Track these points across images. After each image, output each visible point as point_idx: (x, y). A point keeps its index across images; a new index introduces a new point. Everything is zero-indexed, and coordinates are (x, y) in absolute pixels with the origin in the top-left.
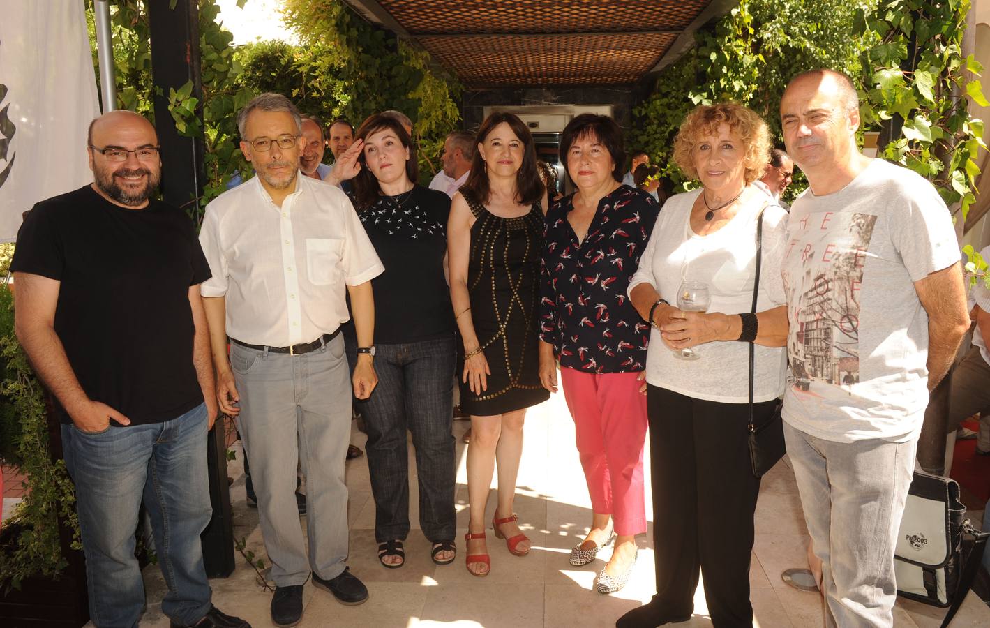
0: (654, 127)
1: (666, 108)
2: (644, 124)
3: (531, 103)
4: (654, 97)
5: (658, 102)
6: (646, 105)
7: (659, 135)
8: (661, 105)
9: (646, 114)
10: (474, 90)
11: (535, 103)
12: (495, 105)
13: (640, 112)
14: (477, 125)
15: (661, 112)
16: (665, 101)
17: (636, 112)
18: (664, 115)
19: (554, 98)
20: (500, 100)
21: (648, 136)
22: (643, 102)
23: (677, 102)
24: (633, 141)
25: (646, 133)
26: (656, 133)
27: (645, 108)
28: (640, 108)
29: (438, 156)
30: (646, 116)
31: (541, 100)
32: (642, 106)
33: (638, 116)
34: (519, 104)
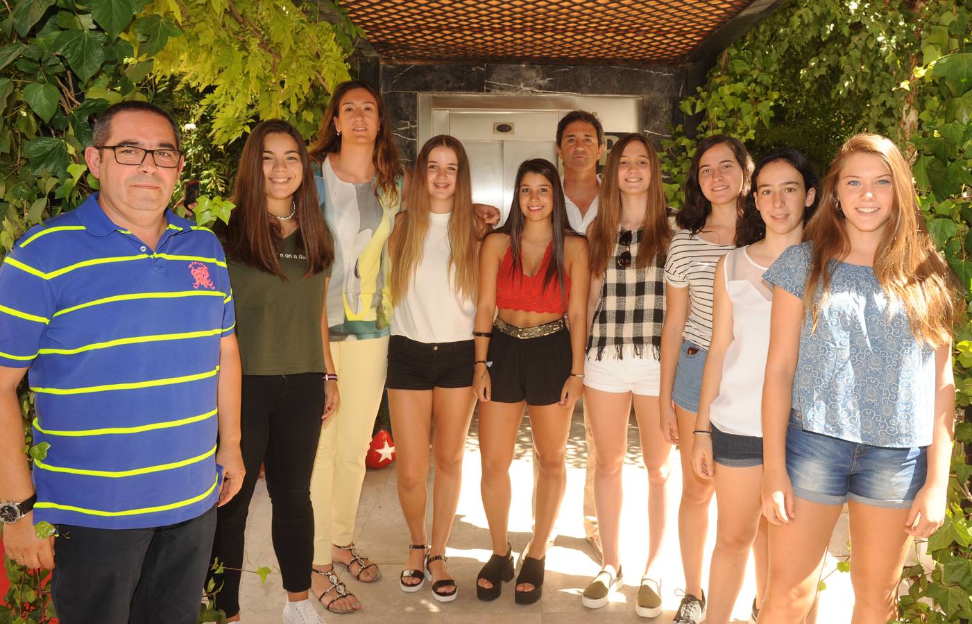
1: (739, 100)
2: (699, 128)
3: (501, 89)
4: (718, 81)
5: (726, 90)
6: (704, 94)
8: (732, 94)
9: (704, 111)
10: (399, 63)
11: (509, 89)
12: (439, 89)
13: (694, 107)
14: (406, 125)
15: (731, 107)
16: (740, 87)
17: (686, 106)
18: (733, 113)
19: (541, 82)
20: (448, 82)
22: (699, 89)
23: (758, 90)
24: (679, 158)
27: (703, 101)
28: (693, 99)
30: (703, 115)
31: (519, 83)
32: (698, 97)
33: (690, 114)
34: (480, 90)
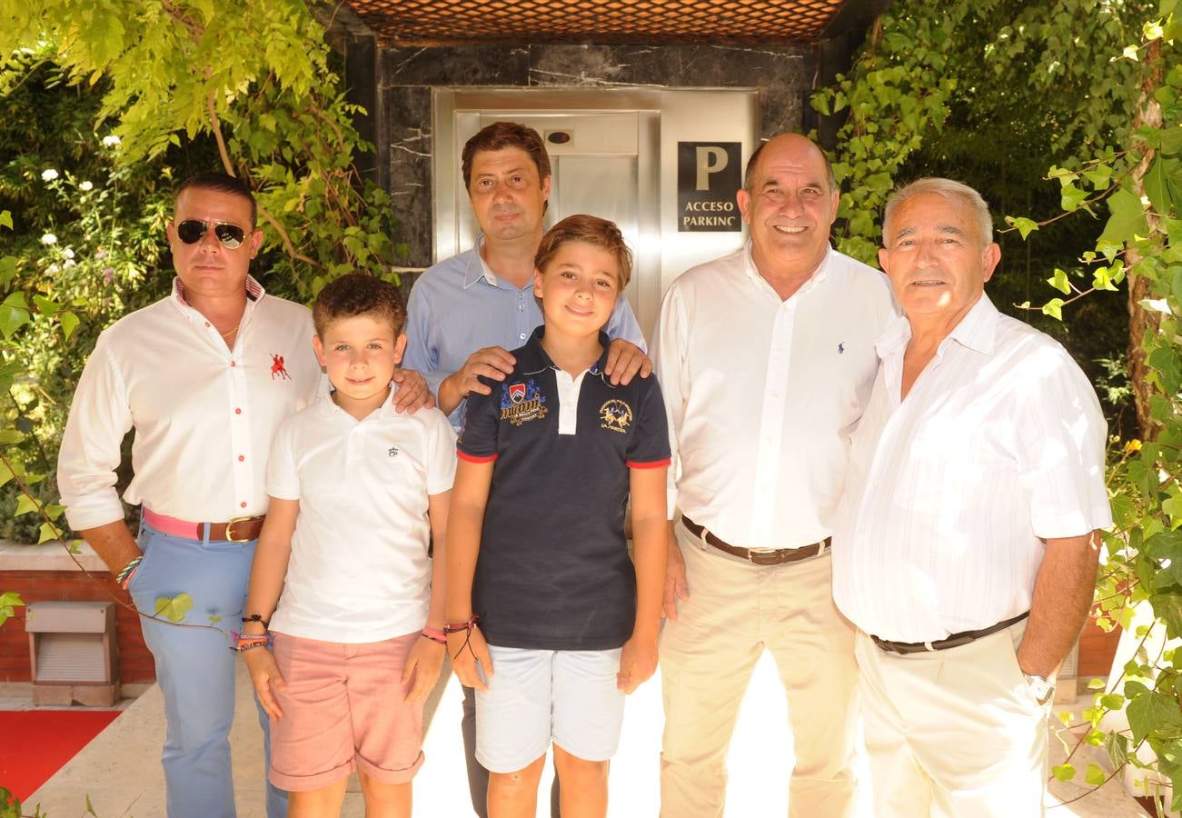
0: (868, 141)
1: (898, 92)
2: (841, 134)
3: (553, 80)
4: (867, 64)
5: (879, 77)
6: (846, 85)
7: (878, 162)
8: (888, 83)
9: (847, 109)
10: (406, 45)
11: (564, 80)
12: (463, 81)
13: (831, 103)
14: (416, 134)
15: (885, 102)
16: (899, 73)
17: (820, 102)
18: (890, 111)
19: (610, 70)
20: (475, 72)
21: (852, 165)
22: (839, 77)
23: (926, 77)
25: (846, 156)
26: (872, 156)
27: (845, 94)
28: (831, 92)
29: (301, 208)
30: (846, 114)
31: (579, 73)
32: (837, 87)
33: (827, 113)
